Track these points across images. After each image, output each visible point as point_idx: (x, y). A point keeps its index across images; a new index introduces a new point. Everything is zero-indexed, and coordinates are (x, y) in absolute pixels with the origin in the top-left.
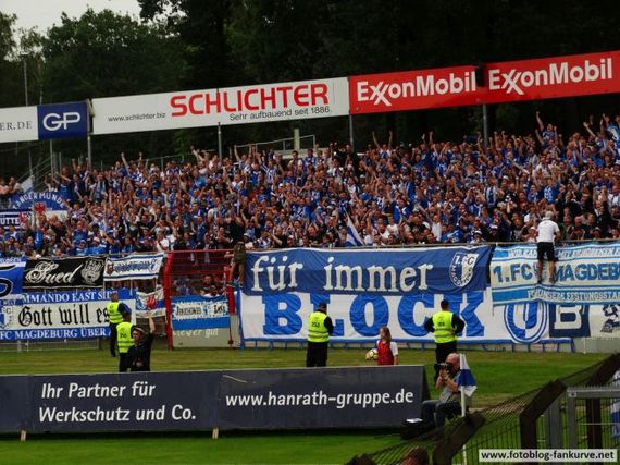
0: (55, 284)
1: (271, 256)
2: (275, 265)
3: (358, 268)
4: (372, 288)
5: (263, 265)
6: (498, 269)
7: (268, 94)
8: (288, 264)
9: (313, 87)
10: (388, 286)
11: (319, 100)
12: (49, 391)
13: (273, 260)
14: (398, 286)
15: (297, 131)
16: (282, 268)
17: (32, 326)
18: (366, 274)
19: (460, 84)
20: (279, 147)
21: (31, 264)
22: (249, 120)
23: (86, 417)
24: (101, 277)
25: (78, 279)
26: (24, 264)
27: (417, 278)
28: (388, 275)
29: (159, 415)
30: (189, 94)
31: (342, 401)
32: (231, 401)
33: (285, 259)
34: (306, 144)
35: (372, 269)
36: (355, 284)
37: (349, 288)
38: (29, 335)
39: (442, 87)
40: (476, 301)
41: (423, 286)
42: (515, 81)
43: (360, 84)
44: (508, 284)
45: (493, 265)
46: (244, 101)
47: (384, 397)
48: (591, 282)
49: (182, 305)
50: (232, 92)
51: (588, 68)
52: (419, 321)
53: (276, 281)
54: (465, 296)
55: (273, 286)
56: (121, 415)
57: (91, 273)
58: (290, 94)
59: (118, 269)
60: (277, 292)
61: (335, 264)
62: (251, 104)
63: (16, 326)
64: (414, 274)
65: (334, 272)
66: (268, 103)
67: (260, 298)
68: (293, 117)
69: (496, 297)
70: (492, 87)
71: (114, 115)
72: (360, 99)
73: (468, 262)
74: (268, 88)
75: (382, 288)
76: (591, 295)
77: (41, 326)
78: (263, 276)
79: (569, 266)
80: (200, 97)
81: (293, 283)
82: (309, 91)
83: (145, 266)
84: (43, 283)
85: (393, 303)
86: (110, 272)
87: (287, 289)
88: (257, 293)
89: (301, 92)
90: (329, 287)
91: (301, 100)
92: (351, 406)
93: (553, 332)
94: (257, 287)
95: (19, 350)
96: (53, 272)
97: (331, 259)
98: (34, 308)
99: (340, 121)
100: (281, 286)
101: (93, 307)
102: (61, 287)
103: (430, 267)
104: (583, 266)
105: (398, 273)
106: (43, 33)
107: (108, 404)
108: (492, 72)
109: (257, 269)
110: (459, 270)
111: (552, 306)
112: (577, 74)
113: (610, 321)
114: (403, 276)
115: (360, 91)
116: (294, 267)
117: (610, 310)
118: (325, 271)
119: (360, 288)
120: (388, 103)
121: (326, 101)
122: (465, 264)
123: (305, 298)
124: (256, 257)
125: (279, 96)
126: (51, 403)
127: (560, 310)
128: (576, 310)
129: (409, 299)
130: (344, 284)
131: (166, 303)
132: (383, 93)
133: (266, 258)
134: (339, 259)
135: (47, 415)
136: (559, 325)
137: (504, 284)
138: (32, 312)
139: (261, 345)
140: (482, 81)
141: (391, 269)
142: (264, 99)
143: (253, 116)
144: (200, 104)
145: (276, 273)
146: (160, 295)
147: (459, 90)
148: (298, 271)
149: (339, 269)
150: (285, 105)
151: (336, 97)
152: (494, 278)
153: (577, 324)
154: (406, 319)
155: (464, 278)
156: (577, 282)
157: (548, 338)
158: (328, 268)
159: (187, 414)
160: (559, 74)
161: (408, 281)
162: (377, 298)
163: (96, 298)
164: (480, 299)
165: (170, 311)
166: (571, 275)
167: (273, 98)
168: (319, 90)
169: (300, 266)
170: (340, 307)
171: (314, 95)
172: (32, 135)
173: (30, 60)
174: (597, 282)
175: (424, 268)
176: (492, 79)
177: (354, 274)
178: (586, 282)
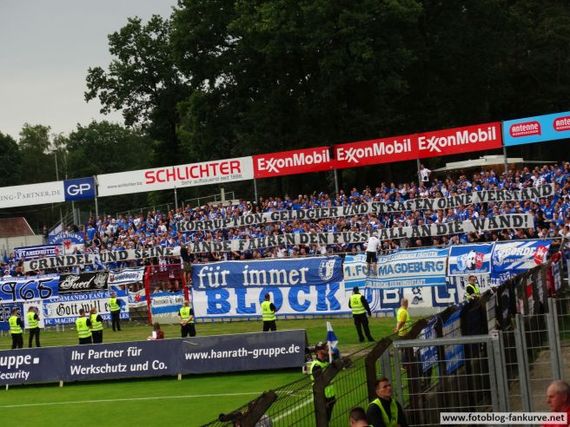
0: (79, 289)
1: (209, 266)
2: (213, 272)
3: (263, 272)
4: (272, 283)
5: (205, 272)
6: (348, 268)
7: (204, 168)
8: (220, 271)
9: (231, 163)
10: (282, 281)
11: (235, 171)
12: (76, 355)
13: (211, 269)
14: (288, 281)
15: (222, 190)
16: (216, 274)
17: (66, 315)
18: (268, 274)
19: (320, 157)
20: (212, 200)
21: (63, 278)
22: (193, 184)
23: (100, 370)
24: (106, 283)
25: (93, 285)
26: (58, 278)
27: (300, 277)
28: (282, 275)
29: (145, 367)
30: (156, 170)
31: (256, 353)
32: (188, 356)
33: (218, 268)
34: (228, 197)
35: (272, 272)
36: (262, 281)
37: (258, 283)
38: (63, 321)
39: (309, 160)
40: (334, 289)
41: (304, 281)
42: (352, 155)
43: (259, 160)
44: (354, 277)
45: (345, 266)
46: (189, 173)
47: (282, 350)
48: (404, 275)
49: (156, 299)
50: (182, 168)
51: (396, 145)
52: (301, 302)
53: (214, 282)
54: (328, 286)
55: (211, 285)
56: (121, 368)
57: (100, 281)
58: (218, 168)
59: (117, 279)
60: (214, 288)
61: (249, 269)
62: (194, 175)
63: (55, 316)
64: (297, 274)
65: (248, 274)
66: (204, 174)
67: (204, 292)
68: (220, 181)
69: (347, 285)
70: (339, 159)
71: (110, 184)
72: (260, 169)
73: (330, 265)
74: (204, 165)
75: (279, 283)
76: (405, 282)
77: (71, 315)
78: (206, 279)
79: (390, 266)
80: (163, 172)
81: (224, 283)
82: (228, 165)
83: (133, 276)
84: (71, 289)
85: (285, 292)
86: (112, 280)
87: (221, 287)
88: (202, 290)
89: (224, 166)
90: (246, 283)
91: (224, 171)
92: (262, 357)
93: (383, 305)
94: (202, 286)
95: (58, 330)
96: (77, 282)
97: (246, 267)
98: (66, 304)
99: (248, 183)
100: (217, 284)
101: (103, 302)
102: (82, 291)
103: (307, 269)
104: (398, 265)
105: (288, 273)
106: (67, 136)
107: (113, 362)
108: (339, 150)
109: (201, 275)
110: (324, 271)
111: (381, 291)
112: (390, 149)
113: (416, 297)
114: (291, 275)
115: (260, 164)
116: (224, 273)
117: (416, 291)
118: (243, 275)
119: (265, 283)
120: (277, 171)
121: (239, 171)
122: (327, 266)
123: (231, 291)
124: (201, 267)
125: (211, 169)
126: (78, 363)
127: (386, 292)
128: (396, 291)
129: (295, 289)
130: (255, 281)
131: (147, 298)
132: (273, 165)
133: (206, 268)
134: (252, 267)
135: (75, 370)
136: (386, 301)
137: (352, 277)
138: (65, 306)
139: (206, 320)
140: (333, 155)
141: (283, 271)
142: (202, 171)
143: (196, 182)
144: (163, 176)
145: (213, 277)
146: (142, 292)
147: (319, 161)
148: (226, 275)
149: (252, 272)
150: (215, 174)
151: (245, 168)
152: (346, 274)
153: (396, 300)
154: (293, 301)
155: (328, 274)
156: (396, 275)
157: (380, 309)
158: (245, 272)
159: (162, 366)
160: (379, 149)
161: (294, 278)
162: (275, 288)
163: (104, 296)
164: (338, 287)
165: (149, 303)
166: (392, 271)
167: (207, 170)
168: (235, 165)
169: (228, 272)
170: (252, 296)
171: (232, 168)
172: (61, 198)
173: (59, 153)
174: (407, 274)
175: (303, 270)
176: (339, 154)
177: (261, 275)
178: (401, 274)
